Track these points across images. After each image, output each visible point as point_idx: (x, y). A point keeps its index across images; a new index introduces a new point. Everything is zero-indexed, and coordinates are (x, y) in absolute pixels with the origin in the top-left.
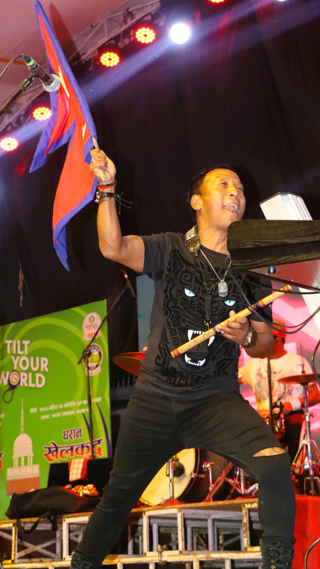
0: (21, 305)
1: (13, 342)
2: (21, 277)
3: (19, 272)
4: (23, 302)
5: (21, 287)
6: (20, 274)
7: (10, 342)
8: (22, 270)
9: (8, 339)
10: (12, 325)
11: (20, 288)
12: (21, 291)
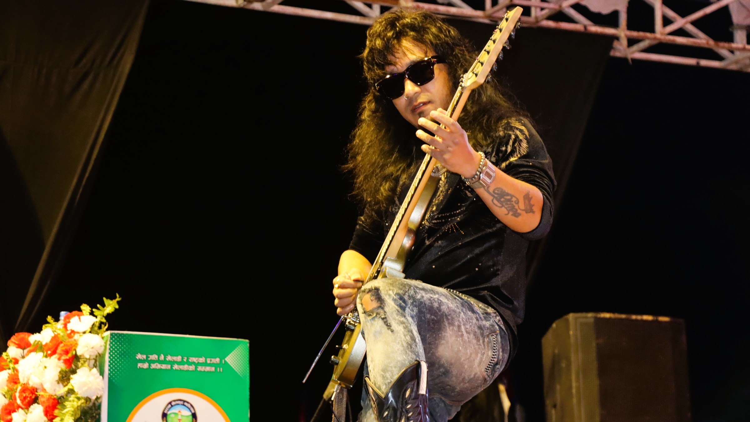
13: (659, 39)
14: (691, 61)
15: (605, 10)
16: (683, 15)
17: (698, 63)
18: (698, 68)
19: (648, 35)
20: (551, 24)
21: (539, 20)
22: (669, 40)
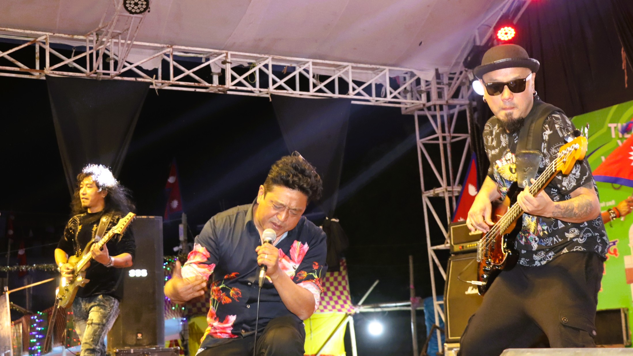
0: (626, 86)
1: (617, 125)
2: (624, 54)
3: (621, 51)
4: (628, 83)
5: (624, 66)
6: (622, 52)
7: (615, 125)
8: (624, 48)
9: (612, 122)
10: (615, 107)
11: (623, 68)
12: (625, 71)
13: (172, 83)
14: (192, 90)
15: (150, 68)
16: (189, 69)
17: (195, 90)
18: (195, 92)
19: (166, 81)
20: (119, 78)
21: (113, 76)
22: (176, 83)
